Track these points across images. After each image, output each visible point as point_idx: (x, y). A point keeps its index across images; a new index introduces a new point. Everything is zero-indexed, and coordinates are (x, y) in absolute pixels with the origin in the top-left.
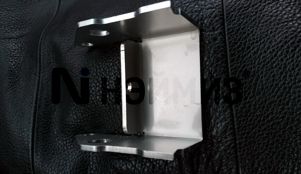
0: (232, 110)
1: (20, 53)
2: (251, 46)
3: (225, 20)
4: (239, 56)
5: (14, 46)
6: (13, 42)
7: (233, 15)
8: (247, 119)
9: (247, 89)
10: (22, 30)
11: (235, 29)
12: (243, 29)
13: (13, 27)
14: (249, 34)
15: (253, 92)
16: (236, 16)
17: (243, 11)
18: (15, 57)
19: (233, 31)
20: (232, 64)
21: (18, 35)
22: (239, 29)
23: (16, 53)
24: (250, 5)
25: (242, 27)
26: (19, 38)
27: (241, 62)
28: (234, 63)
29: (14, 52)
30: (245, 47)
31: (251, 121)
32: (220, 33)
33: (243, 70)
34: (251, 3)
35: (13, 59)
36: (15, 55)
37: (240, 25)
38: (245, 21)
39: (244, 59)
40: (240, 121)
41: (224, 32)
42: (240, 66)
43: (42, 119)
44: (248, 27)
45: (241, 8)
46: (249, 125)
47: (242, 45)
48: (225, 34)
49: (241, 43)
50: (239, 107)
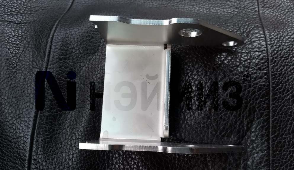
0: (269, 143)
1: (20, 41)
2: (290, 90)
3: (270, 64)
4: (280, 97)
5: (13, 32)
6: (12, 27)
7: (275, 61)
8: (282, 153)
9: (284, 126)
10: (24, 16)
11: (278, 73)
12: (284, 74)
13: (14, 10)
14: (288, 80)
15: (289, 130)
16: (278, 63)
17: (284, 60)
18: (14, 44)
19: (276, 74)
20: (274, 102)
21: (20, 20)
22: (281, 73)
23: (15, 40)
24: (288, 56)
25: (283, 73)
26: (20, 24)
27: (281, 101)
28: (276, 102)
29: (12, 39)
30: (285, 90)
31: (284, 155)
32: (266, 74)
33: (282, 109)
34: (289, 55)
35: (11, 45)
36: (14, 41)
37: (281, 70)
38: (285, 68)
39: (283, 100)
40: (275, 155)
41: (269, 73)
42: (280, 105)
43: (45, 125)
44: (287, 74)
45: (282, 57)
46: (283, 159)
47: (283, 88)
48: (269, 75)
49: (282, 86)
50: (276, 142)
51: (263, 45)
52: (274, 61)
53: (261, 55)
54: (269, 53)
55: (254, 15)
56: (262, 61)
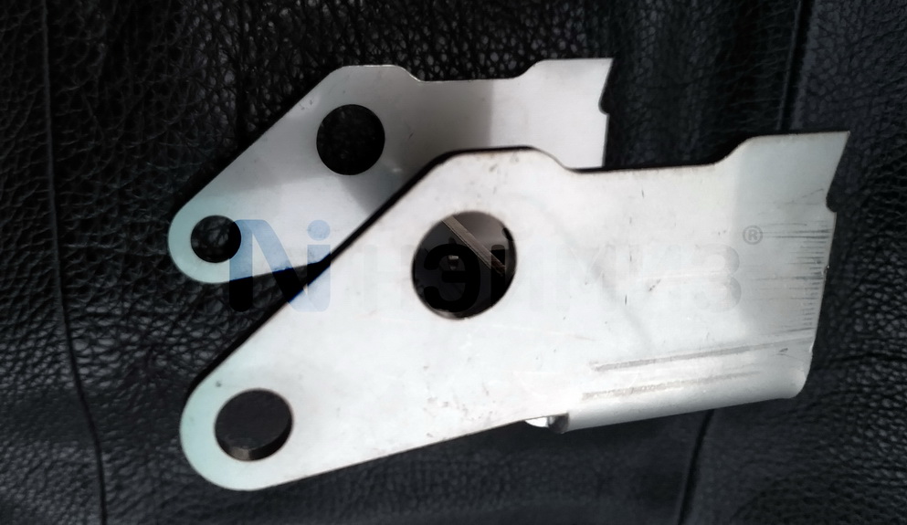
0: (49, 5)
4: (22, 162)
11: (30, 243)
12: (10, 240)
17: (11, 291)
27: (16, 148)
28: (34, 144)
33: (12, 123)
37: (19, 255)
38: (5, 262)
42: (19, 135)
45: (16, 301)
47: (13, 193)
48: (59, 235)
50: (27, 13)
51: (81, 337)
52: (45, 285)
53: (89, 304)
54: (61, 309)
55: (114, 439)
56: (82, 282)
